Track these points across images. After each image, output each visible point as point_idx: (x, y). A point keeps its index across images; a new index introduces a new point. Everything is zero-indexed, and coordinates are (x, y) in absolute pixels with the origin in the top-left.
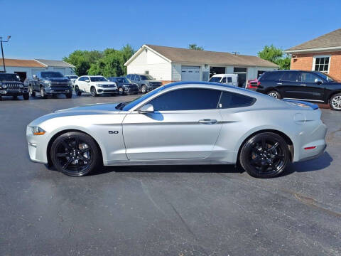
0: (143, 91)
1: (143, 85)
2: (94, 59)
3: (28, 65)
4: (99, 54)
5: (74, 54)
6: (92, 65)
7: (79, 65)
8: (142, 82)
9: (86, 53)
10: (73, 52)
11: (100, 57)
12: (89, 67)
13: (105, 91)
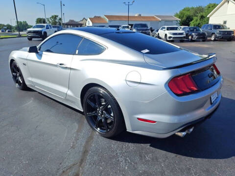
0: (213, 38)
1: (213, 33)
2: (197, 13)
3: (149, 19)
4: (203, 9)
5: (183, 10)
6: (195, 18)
7: (184, 18)
8: (213, 31)
9: (193, 8)
10: (183, 9)
11: (202, 12)
12: (192, 20)
13: (174, 38)
